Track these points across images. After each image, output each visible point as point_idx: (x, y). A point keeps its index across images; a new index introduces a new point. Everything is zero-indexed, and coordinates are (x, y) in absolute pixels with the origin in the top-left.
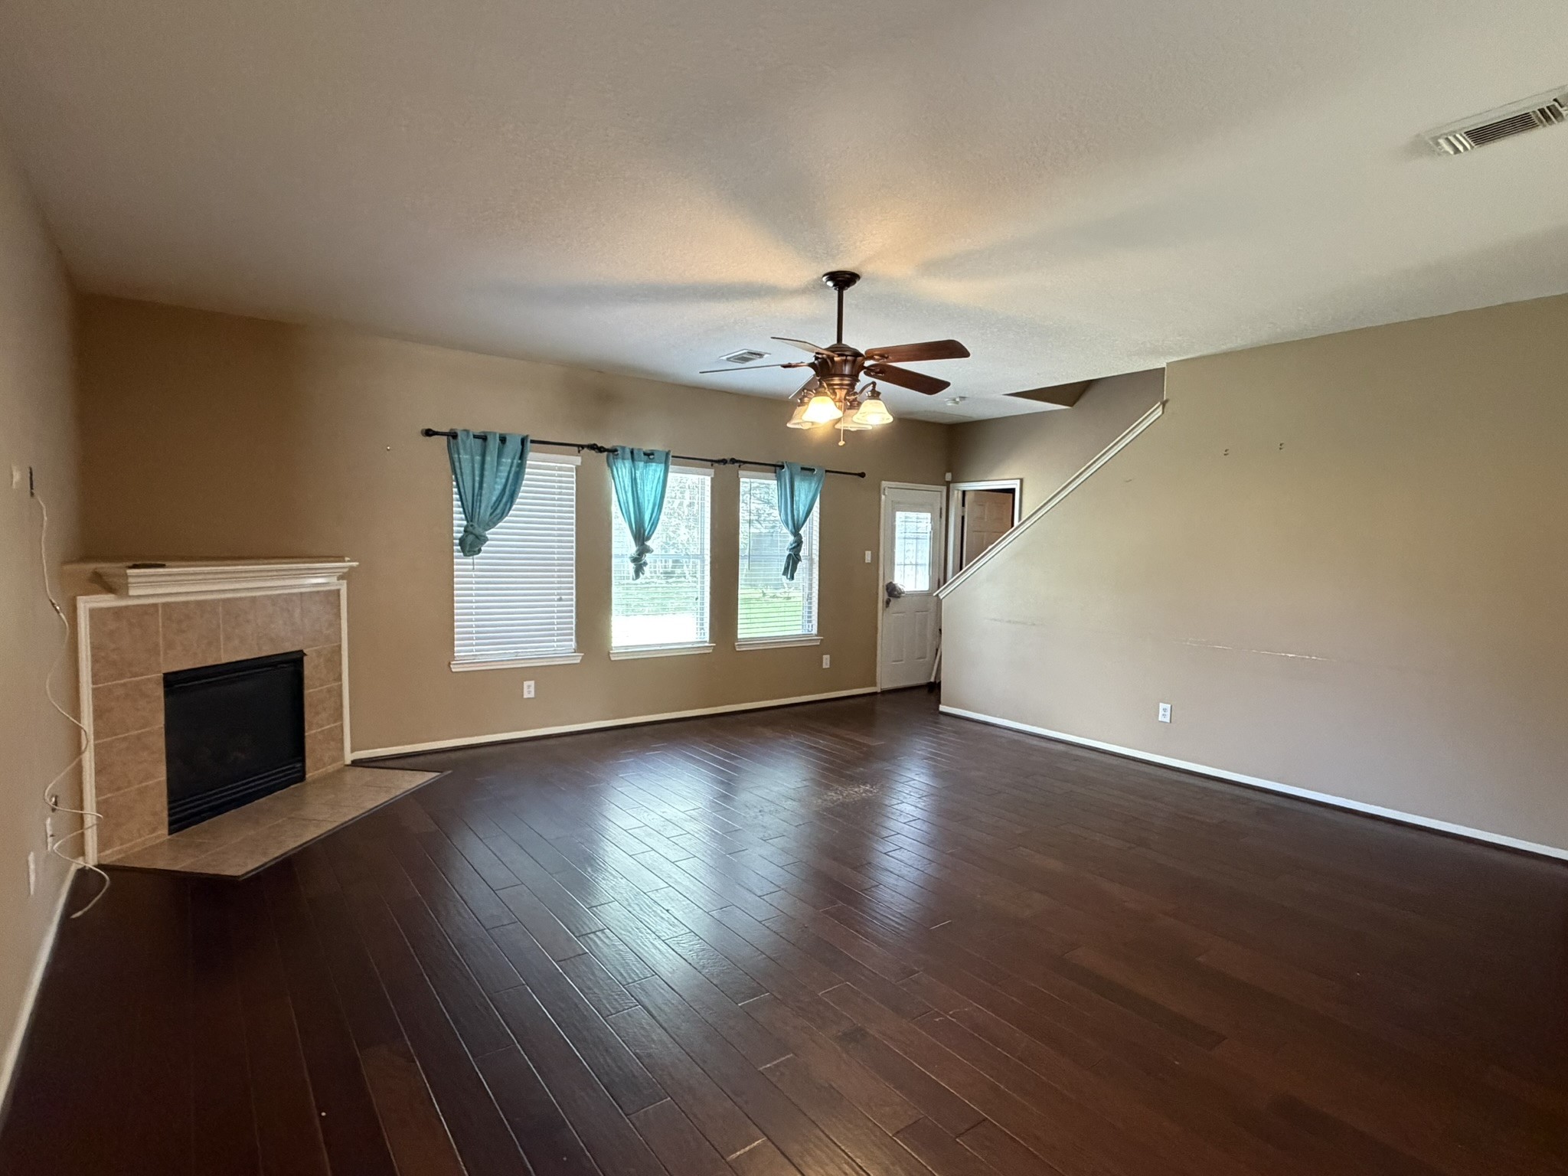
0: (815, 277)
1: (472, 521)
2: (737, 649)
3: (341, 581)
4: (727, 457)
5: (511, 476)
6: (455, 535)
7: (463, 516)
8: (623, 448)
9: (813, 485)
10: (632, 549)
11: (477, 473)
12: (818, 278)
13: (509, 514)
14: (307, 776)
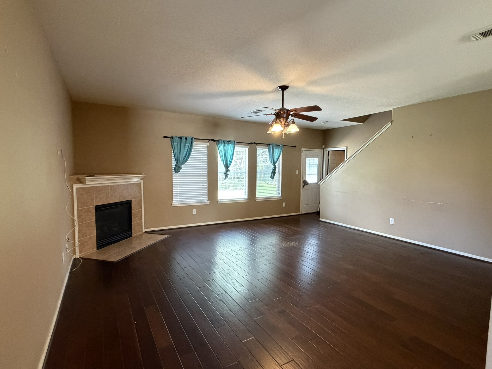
0: (275, 88)
1: (178, 162)
2: (256, 201)
3: (141, 180)
4: (253, 142)
5: (189, 149)
6: (173, 167)
7: (175, 161)
8: (221, 140)
9: (280, 150)
10: (224, 170)
11: (179, 148)
12: (276, 88)
13: (188, 160)
14: (133, 235)
